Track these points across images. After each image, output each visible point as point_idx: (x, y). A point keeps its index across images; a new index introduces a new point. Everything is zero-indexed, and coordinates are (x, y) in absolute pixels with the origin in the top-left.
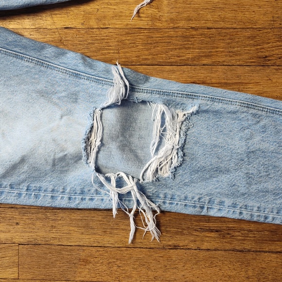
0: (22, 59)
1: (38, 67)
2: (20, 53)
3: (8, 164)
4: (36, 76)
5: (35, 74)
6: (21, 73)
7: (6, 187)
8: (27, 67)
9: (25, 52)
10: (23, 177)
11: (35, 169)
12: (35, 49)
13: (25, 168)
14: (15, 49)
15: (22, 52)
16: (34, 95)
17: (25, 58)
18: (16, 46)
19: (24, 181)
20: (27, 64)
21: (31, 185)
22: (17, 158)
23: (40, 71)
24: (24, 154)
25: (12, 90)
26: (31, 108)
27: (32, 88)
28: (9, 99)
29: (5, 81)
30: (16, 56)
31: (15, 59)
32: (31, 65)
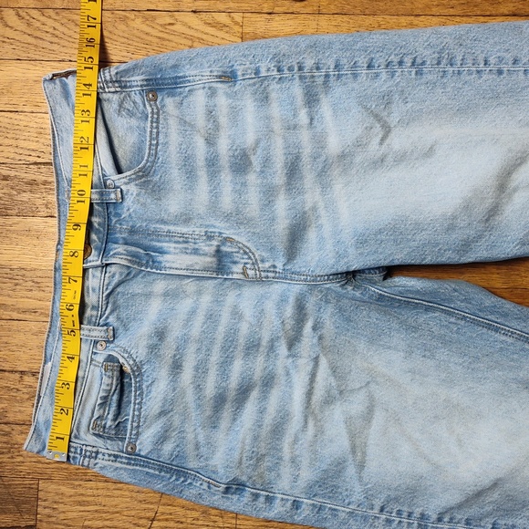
0: (497, 330)
1: (520, 343)
2: (496, 322)
3: (471, 490)
4: (515, 356)
5: (513, 353)
6: (492, 350)
7: (458, 523)
8: (502, 342)
9: (503, 322)
10: (488, 508)
11: (510, 498)
12: (520, 318)
13: (495, 496)
14: (489, 317)
15: (499, 321)
16: (514, 386)
17: (502, 329)
18: (492, 313)
19: (489, 515)
20: (504, 338)
21: (499, 521)
22: (487, 482)
23: (522, 350)
24: (499, 476)
25: (480, 376)
26: (504, 404)
27: (511, 375)
28: (470, 388)
29: (470, 363)
30: (489, 327)
31: (485, 330)
32: (510, 340)
